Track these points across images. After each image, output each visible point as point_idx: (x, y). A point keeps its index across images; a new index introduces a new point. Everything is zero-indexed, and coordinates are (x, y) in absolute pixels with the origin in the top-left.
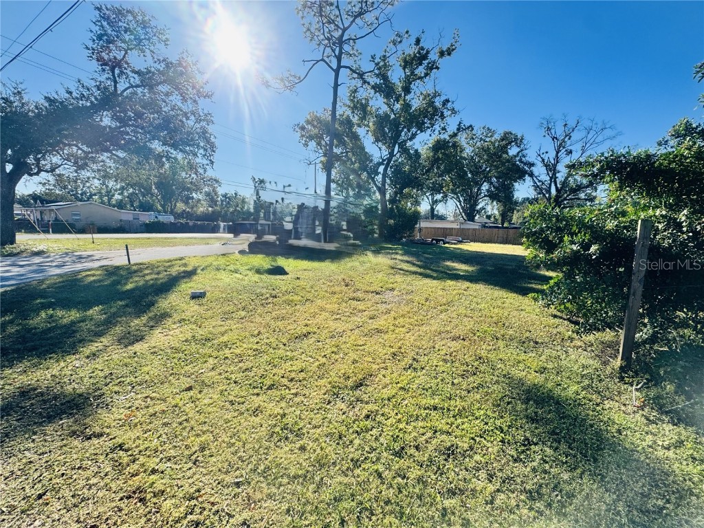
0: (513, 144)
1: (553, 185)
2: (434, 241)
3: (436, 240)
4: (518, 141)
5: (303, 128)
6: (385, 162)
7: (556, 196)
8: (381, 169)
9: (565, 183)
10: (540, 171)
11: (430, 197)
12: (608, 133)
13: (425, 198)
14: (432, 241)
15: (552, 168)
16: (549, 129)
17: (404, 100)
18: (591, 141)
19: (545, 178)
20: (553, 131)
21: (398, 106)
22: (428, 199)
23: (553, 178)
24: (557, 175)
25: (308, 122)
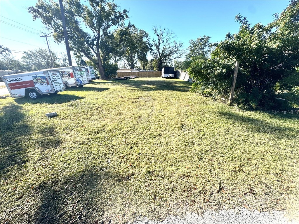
0: (145, 36)
1: (159, 54)
2: (125, 78)
3: (126, 77)
4: (147, 35)
5: (35, 11)
6: (97, 39)
7: (160, 58)
8: (95, 42)
9: (162, 54)
10: (154, 48)
11: (114, 59)
12: (173, 35)
13: (112, 59)
14: (124, 78)
15: (158, 47)
16: (156, 31)
17: (101, 5)
18: (169, 38)
19: (156, 51)
20: (157, 32)
21: (98, 8)
22: (113, 59)
23: (159, 52)
24: (160, 50)
25: (39, 7)
